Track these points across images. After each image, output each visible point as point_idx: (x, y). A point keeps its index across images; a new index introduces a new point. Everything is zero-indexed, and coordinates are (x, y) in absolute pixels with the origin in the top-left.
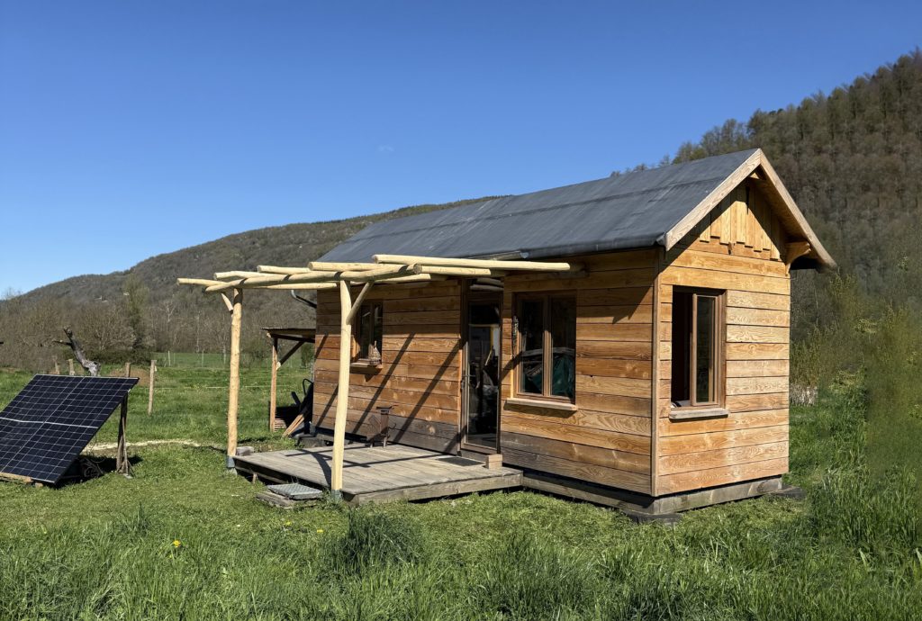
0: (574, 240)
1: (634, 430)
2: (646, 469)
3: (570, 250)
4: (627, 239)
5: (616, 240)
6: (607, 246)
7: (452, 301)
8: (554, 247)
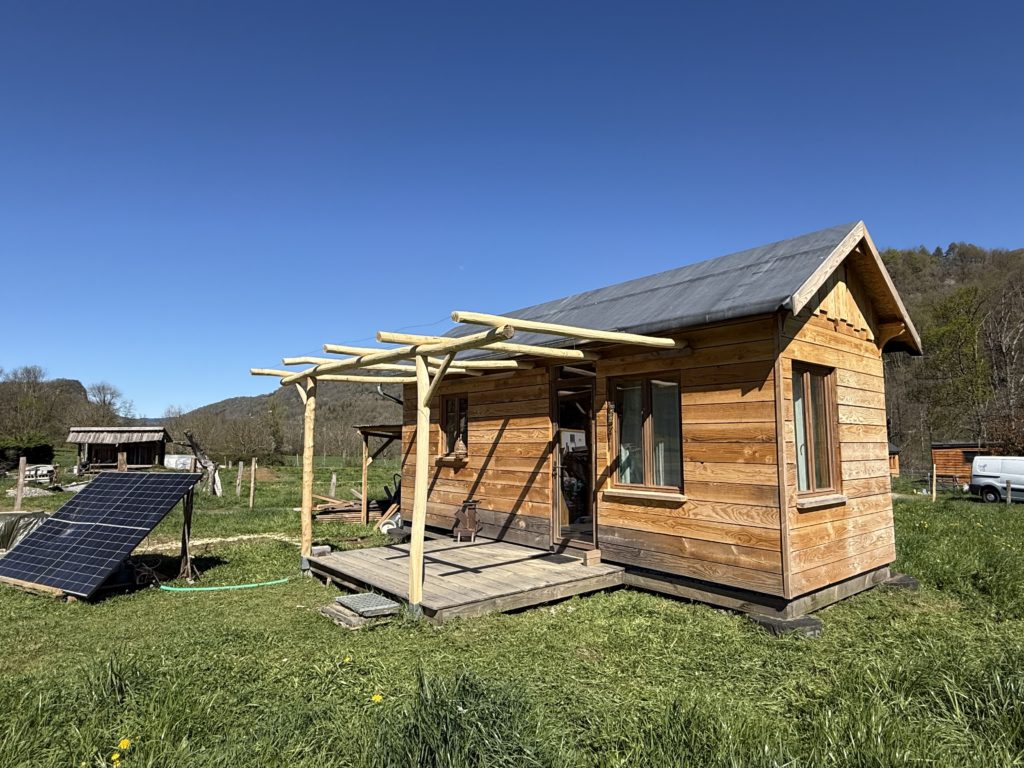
0: (679, 313)
1: (758, 522)
2: (776, 568)
3: (674, 324)
4: (743, 307)
5: (729, 309)
6: (720, 316)
7: (540, 389)
8: (656, 323)
